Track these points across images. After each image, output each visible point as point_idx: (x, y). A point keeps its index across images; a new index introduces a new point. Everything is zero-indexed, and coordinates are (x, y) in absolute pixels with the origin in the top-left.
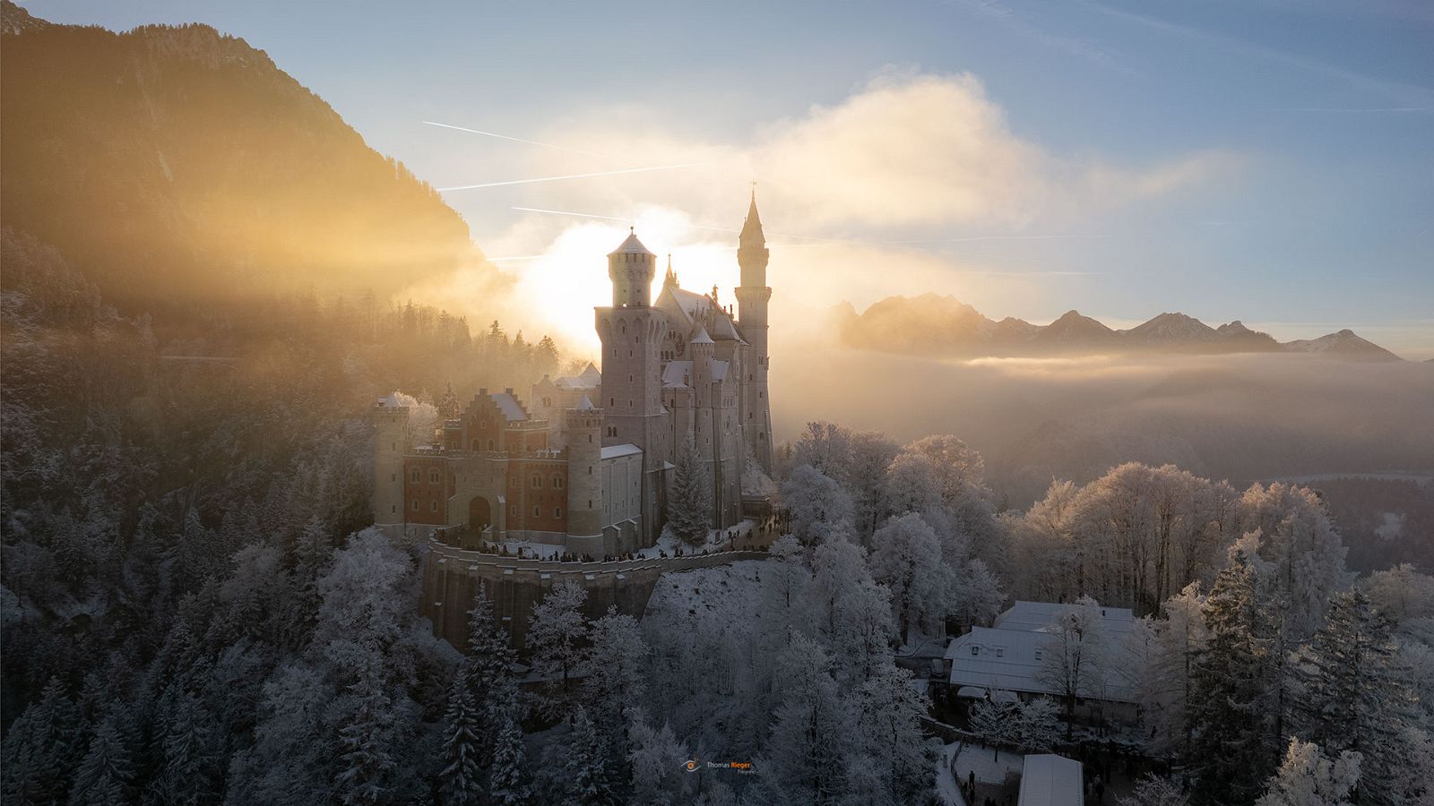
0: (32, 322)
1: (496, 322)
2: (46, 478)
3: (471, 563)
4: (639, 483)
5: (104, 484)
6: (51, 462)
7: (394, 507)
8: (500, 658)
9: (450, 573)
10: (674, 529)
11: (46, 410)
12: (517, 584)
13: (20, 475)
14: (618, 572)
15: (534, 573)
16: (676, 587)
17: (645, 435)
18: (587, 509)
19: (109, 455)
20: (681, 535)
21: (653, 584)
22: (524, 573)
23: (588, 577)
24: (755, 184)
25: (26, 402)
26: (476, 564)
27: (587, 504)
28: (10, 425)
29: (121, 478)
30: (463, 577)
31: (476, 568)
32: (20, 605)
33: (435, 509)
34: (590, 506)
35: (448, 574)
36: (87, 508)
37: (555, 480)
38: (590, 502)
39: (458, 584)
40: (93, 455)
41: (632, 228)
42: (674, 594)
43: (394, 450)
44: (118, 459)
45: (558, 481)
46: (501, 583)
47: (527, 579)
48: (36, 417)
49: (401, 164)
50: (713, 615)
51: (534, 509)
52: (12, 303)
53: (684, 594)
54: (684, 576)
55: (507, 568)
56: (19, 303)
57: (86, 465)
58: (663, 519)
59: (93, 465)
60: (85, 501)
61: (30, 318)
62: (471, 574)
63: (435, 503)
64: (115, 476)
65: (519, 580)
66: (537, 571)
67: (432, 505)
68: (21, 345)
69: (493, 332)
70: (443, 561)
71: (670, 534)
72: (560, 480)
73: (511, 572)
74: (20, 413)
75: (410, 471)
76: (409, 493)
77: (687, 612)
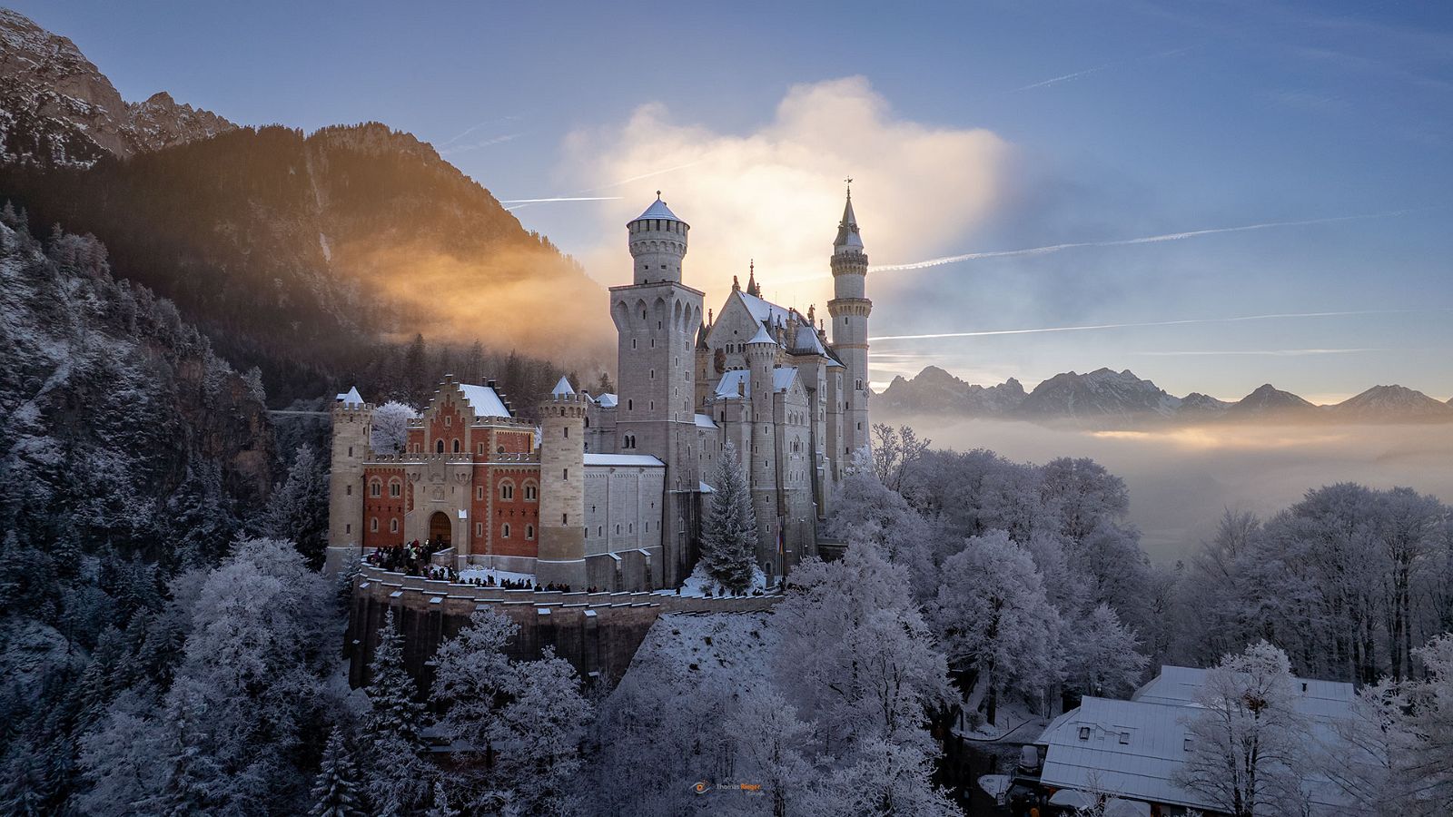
0: (136, 370)
2: (135, 525)
3: (395, 588)
4: (659, 504)
5: (199, 536)
6: (143, 510)
7: (349, 526)
8: (398, 714)
9: (372, 600)
10: (708, 567)
11: (142, 458)
12: (446, 616)
13: (110, 521)
14: (587, 608)
15: (467, 602)
16: (676, 633)
17: (667, 444)
18: (560, 524)
19: (206, 506)
20: (716, 575)
21: (645, 629)
22: (456, 601)
23: (541, 611)
24: (850, 181)
25: (124, 449)
26: (400, 589)
27: (560, 518)
28: (105, 472)
29: (216, 531)
30: (385, 606)
31: (399, 594)
32: (69, 651)
33: (395, 529)
34: (565, 521)
35: (369, 603)
36: (180, 559)
37: (528, 489)
38: (565, 515)
40: (191, 506)
41: (659, 193)
42: (671, 643)
43: (350, 455)
44: (214, 511)
45: (531, 491)
46: (427, 615)
47: (459, 610)
48: (132, 465)
49: (545, 239)
50: (727, 672)
51: (503, 527)
52: (119, 352)
53: (687, 643)
54: (693, 620)
55: (436, 595)
56: (126, 352)
57: (183, 515)
58: (694, 553)
59: (189, 516)
60: (178, 552)
61: (135, 366)
62: (394, 603)
63: (395, 522)
64: (211, 527)
65: (449, 612)
67: (392, 524)
68: (122, 393)
70: (365, 585)
71: (703, 573)
73: (438, 600)
74: (116, 460)
75: (370, 484)
76: (367, 509)
77: (687, 667)
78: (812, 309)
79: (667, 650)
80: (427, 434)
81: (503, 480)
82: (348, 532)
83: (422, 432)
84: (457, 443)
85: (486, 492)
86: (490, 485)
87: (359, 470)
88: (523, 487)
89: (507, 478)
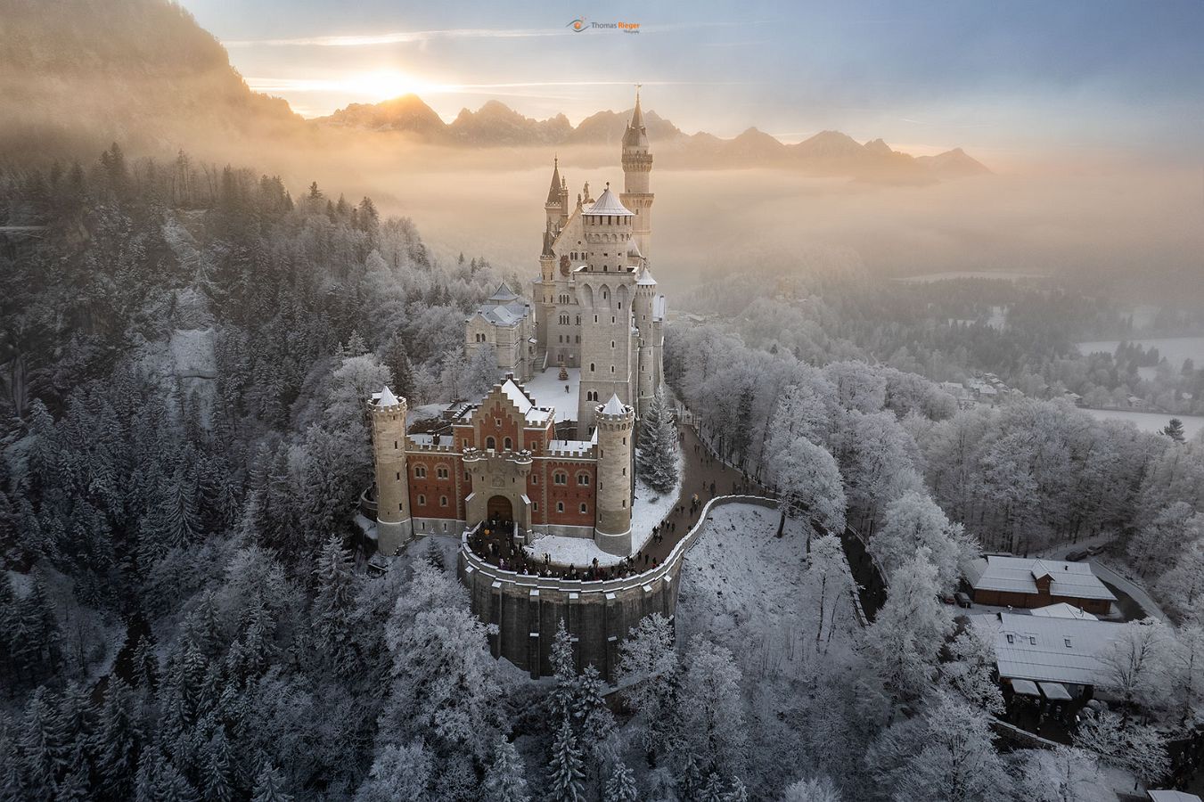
1: (314, 183)
3: (530, 588)
10: (644, 480)
23: (646, 589)
26: (535, 588)
30: (521, 601)
31: (537, 593)
33: (445, 503)
35: (503, 597)
37: (581, 477)
39: (515, 607)
41: (608, 184)
43: (396, 448)
45: (584, 478)
46: (567, 606)
47: (591, 600)
51: (557, 504)
62: (531, 599)
63: (444, 498)
65: (583, 602)
66: (601, 592)
67: (441, 500)
69: (313, 194)
70: (497, 585)
72: (586, 477)
75: (413, 467)
76: (412, 489)
77: (716, 595)
78: (586, 185)
79: (700, 584)
80: (477, 432)
81: (556, 470)
82: (401, 509)
83: (472, 430)
84: (508, 440)
85: (540, 478)
86: (545, 473)
87: (402, 459)
88: (576, 475)
89: (560, 469)
